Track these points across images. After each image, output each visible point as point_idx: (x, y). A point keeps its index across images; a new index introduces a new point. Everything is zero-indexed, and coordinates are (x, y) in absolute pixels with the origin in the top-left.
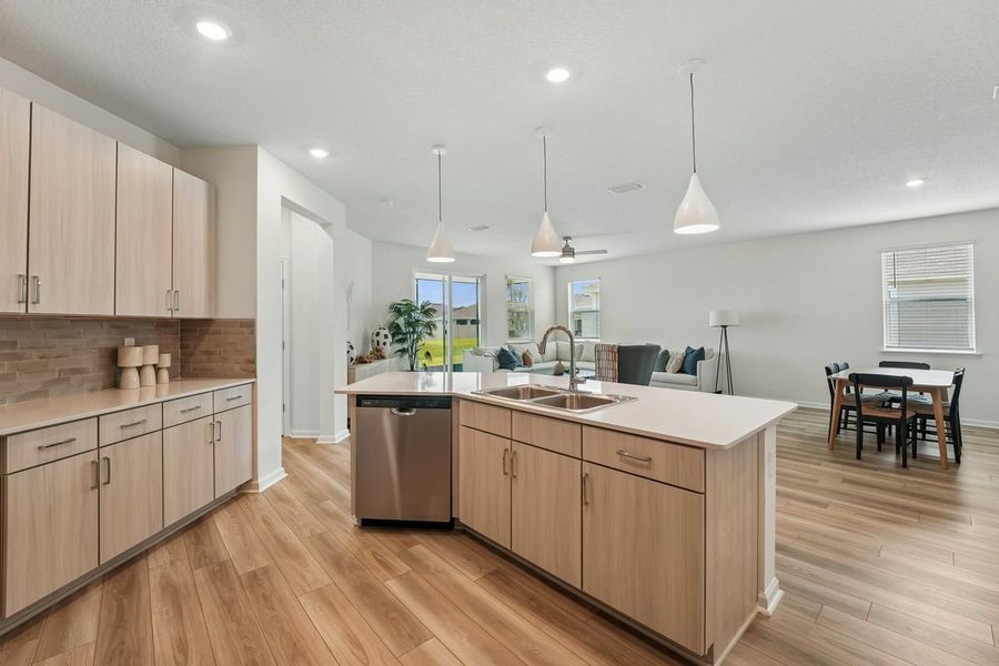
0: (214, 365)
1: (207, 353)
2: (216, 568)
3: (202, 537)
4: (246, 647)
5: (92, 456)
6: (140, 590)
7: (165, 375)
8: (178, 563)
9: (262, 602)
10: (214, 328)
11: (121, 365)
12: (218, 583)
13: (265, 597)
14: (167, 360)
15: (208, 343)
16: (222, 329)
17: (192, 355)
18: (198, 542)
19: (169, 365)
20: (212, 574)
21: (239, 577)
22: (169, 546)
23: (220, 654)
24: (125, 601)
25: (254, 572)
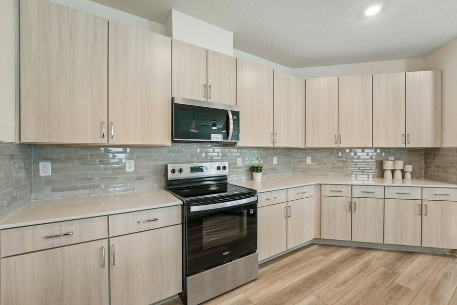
0: (441, 174)
1: (438, 167)
2: (390, 272)
3: (402, 259)
4: (358, 302)
5: (350, 200)
6: (359, 258)
7: (408, 176)
8: (381, 260)
9: (387, 298)
10: (441, 152)
11: (384, 168)
12: (383, 277)
13: (391, 298)
14: (409, 168)
15: (438, 161)
16: (445, 153)
17: (429, 167)
18: (399, 259)
19: (411, 171)
20: (386, 272)
21: (393, 282)
22: (386, 253)
23: (349, 295)
24: (352, 258)
25: (402, 286)
